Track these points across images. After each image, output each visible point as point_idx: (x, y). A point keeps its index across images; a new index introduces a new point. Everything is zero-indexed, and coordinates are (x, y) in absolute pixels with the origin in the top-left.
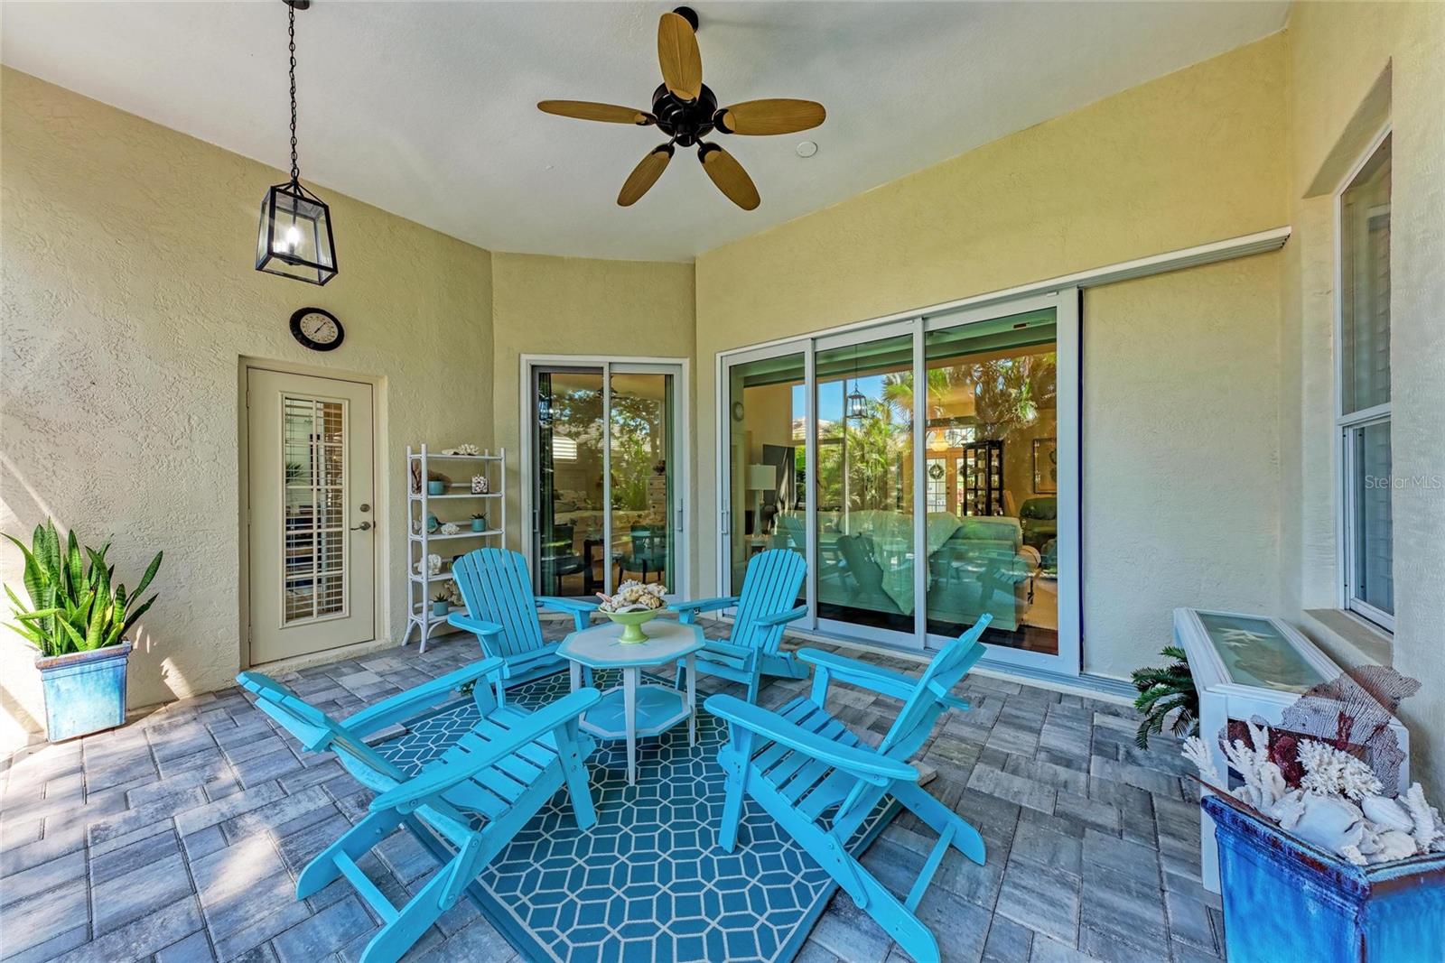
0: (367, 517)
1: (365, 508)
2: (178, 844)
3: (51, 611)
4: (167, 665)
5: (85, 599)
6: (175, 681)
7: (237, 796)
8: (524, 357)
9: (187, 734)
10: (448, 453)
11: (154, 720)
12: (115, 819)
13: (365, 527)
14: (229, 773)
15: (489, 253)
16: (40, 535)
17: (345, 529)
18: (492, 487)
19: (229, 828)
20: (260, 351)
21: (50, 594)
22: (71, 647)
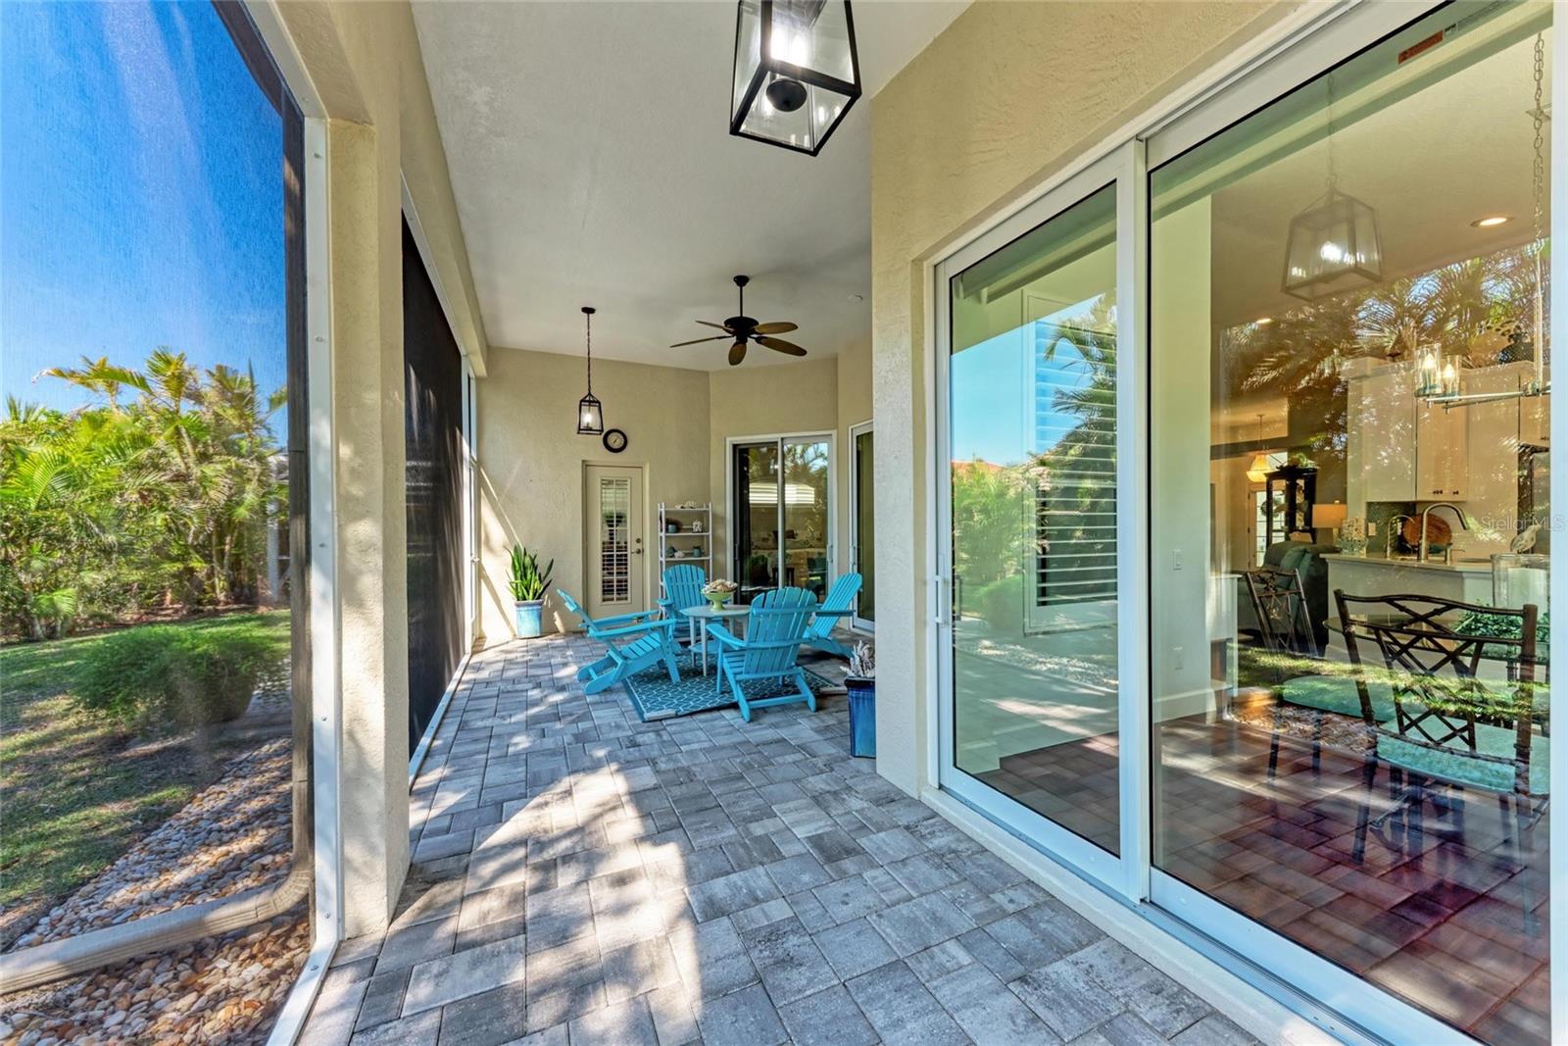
0: (639, 546)
1: (638, 541)
2: (550, 665)
3: (519, 581)
4: (556, 614)
5: (529, 577)
6: (558, 623)
7: (570, 659)
8: (728, 439)
9: (560, 641)
10: (678, 507)
11: (550, 637)
12: (535, 658)
13: (639, 552)
14: (570, 653)
15: (706, 374)
16: (516, 549)
17: (629, 552)
18: (704, 529)
19: (565, 665)
20: (591, 458)
21: (519, 574)
22: (525, 599)
